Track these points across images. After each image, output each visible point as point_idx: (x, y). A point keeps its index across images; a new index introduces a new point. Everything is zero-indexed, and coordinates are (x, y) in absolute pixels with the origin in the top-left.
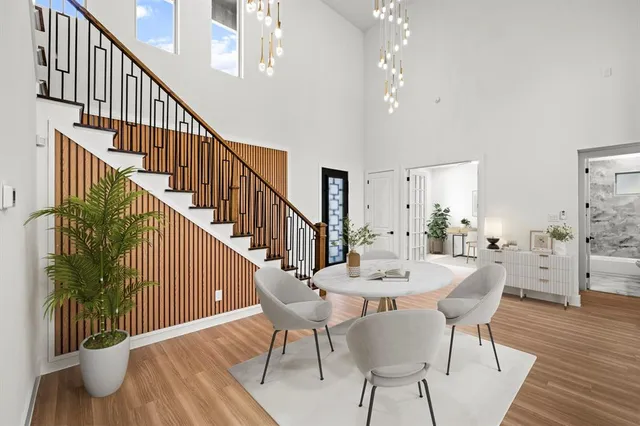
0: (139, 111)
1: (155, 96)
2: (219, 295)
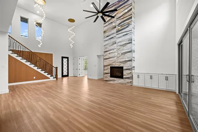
0: (16, 48)
1: (19, 45)
2: (35, 78)
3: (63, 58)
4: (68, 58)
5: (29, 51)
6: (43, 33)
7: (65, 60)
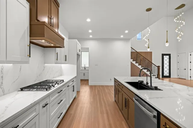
3: (163, 55)
4: (169, 55)
5: (134, 51)
6: (149, 33)
7: (166, 58)
